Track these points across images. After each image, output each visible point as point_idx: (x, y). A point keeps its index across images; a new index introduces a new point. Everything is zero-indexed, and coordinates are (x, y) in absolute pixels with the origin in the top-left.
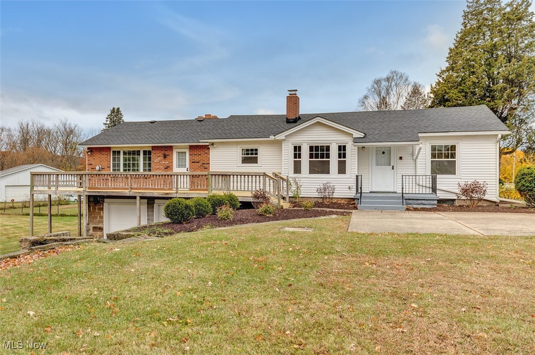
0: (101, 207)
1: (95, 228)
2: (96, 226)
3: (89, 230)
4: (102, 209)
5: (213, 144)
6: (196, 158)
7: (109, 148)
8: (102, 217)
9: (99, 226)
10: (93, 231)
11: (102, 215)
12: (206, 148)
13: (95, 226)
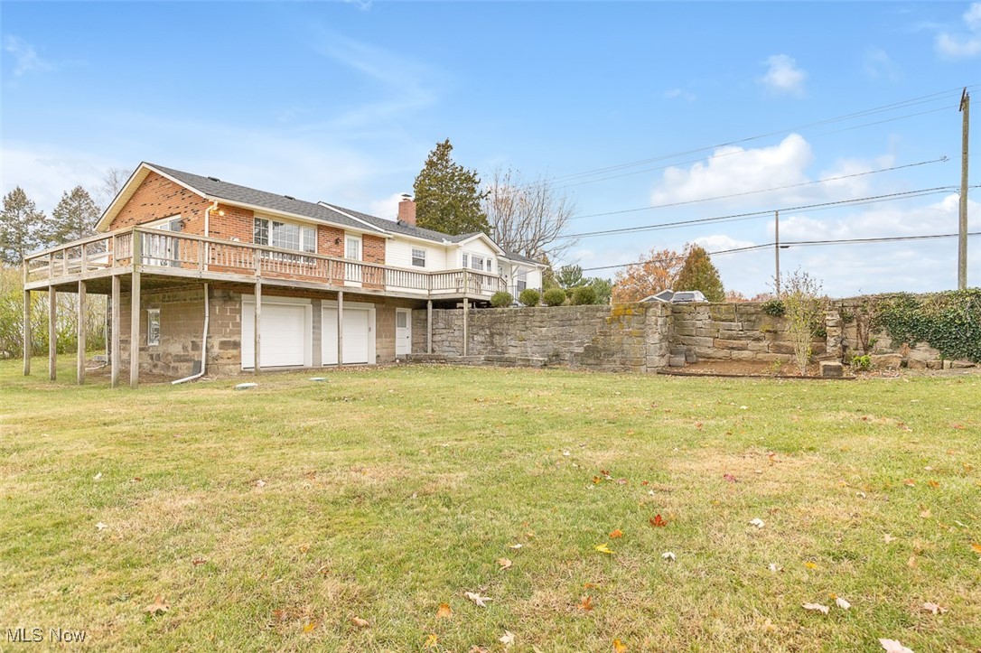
0: (237, 307)
1: (224, 345)
2: (226, 339)
3: (212, 347)
4: (239, 312)
5: (389, 238)
6: (372, 251)
7: (250, 212)
8: (239, 325)
9: (232, 339)
10: (220, 349)
11: (238, 320)
12: (383, 240)
13: (223, 339)
